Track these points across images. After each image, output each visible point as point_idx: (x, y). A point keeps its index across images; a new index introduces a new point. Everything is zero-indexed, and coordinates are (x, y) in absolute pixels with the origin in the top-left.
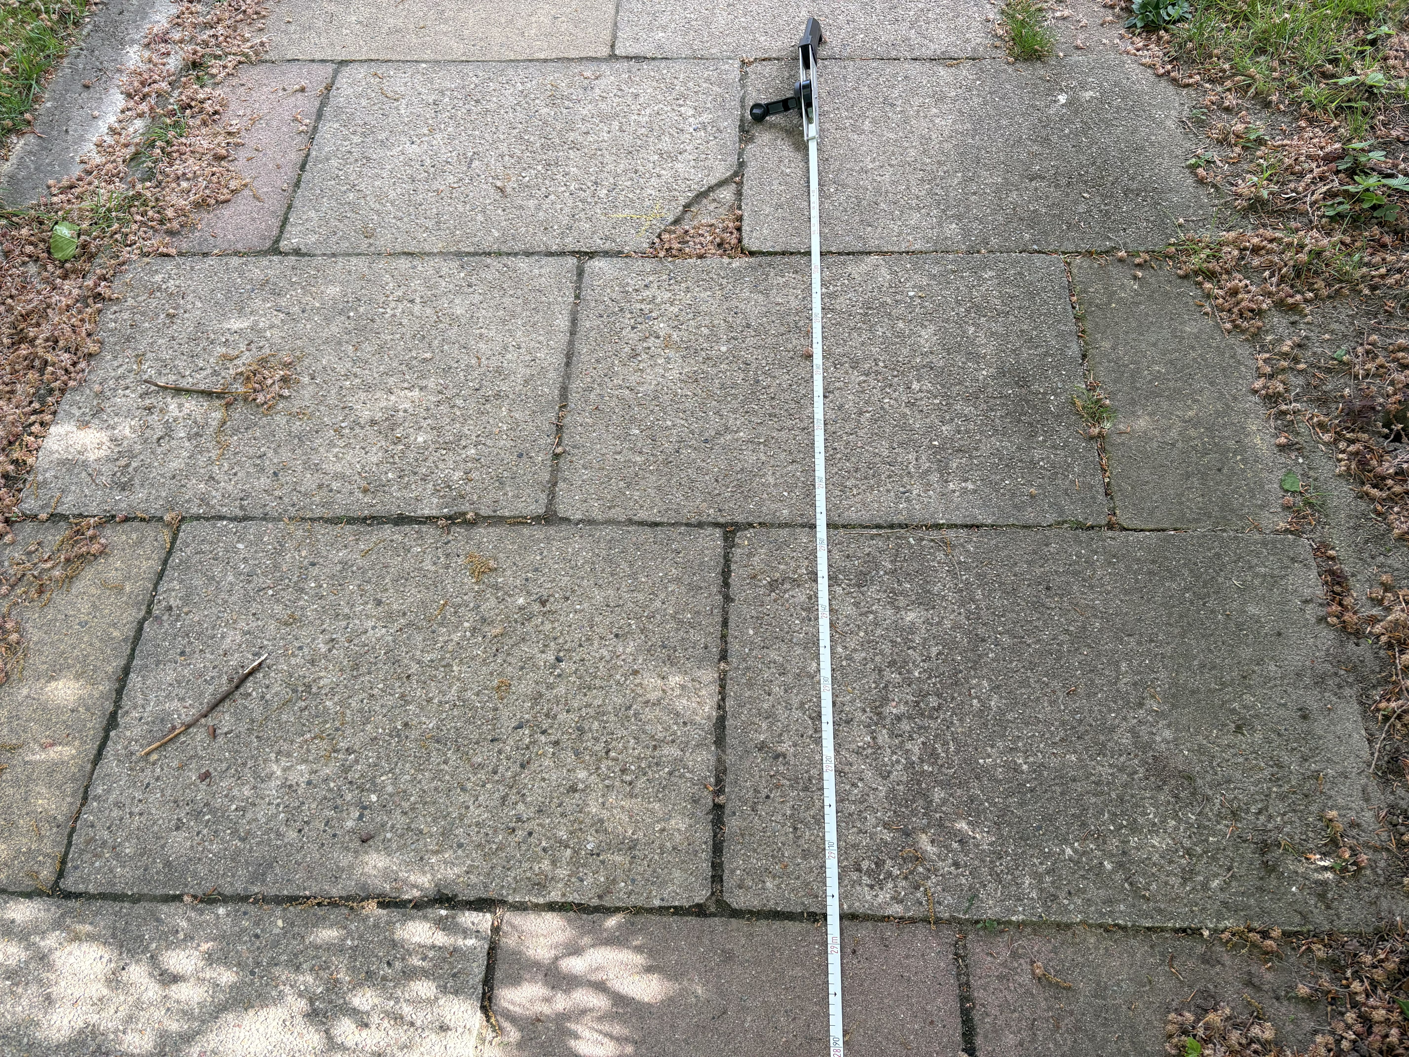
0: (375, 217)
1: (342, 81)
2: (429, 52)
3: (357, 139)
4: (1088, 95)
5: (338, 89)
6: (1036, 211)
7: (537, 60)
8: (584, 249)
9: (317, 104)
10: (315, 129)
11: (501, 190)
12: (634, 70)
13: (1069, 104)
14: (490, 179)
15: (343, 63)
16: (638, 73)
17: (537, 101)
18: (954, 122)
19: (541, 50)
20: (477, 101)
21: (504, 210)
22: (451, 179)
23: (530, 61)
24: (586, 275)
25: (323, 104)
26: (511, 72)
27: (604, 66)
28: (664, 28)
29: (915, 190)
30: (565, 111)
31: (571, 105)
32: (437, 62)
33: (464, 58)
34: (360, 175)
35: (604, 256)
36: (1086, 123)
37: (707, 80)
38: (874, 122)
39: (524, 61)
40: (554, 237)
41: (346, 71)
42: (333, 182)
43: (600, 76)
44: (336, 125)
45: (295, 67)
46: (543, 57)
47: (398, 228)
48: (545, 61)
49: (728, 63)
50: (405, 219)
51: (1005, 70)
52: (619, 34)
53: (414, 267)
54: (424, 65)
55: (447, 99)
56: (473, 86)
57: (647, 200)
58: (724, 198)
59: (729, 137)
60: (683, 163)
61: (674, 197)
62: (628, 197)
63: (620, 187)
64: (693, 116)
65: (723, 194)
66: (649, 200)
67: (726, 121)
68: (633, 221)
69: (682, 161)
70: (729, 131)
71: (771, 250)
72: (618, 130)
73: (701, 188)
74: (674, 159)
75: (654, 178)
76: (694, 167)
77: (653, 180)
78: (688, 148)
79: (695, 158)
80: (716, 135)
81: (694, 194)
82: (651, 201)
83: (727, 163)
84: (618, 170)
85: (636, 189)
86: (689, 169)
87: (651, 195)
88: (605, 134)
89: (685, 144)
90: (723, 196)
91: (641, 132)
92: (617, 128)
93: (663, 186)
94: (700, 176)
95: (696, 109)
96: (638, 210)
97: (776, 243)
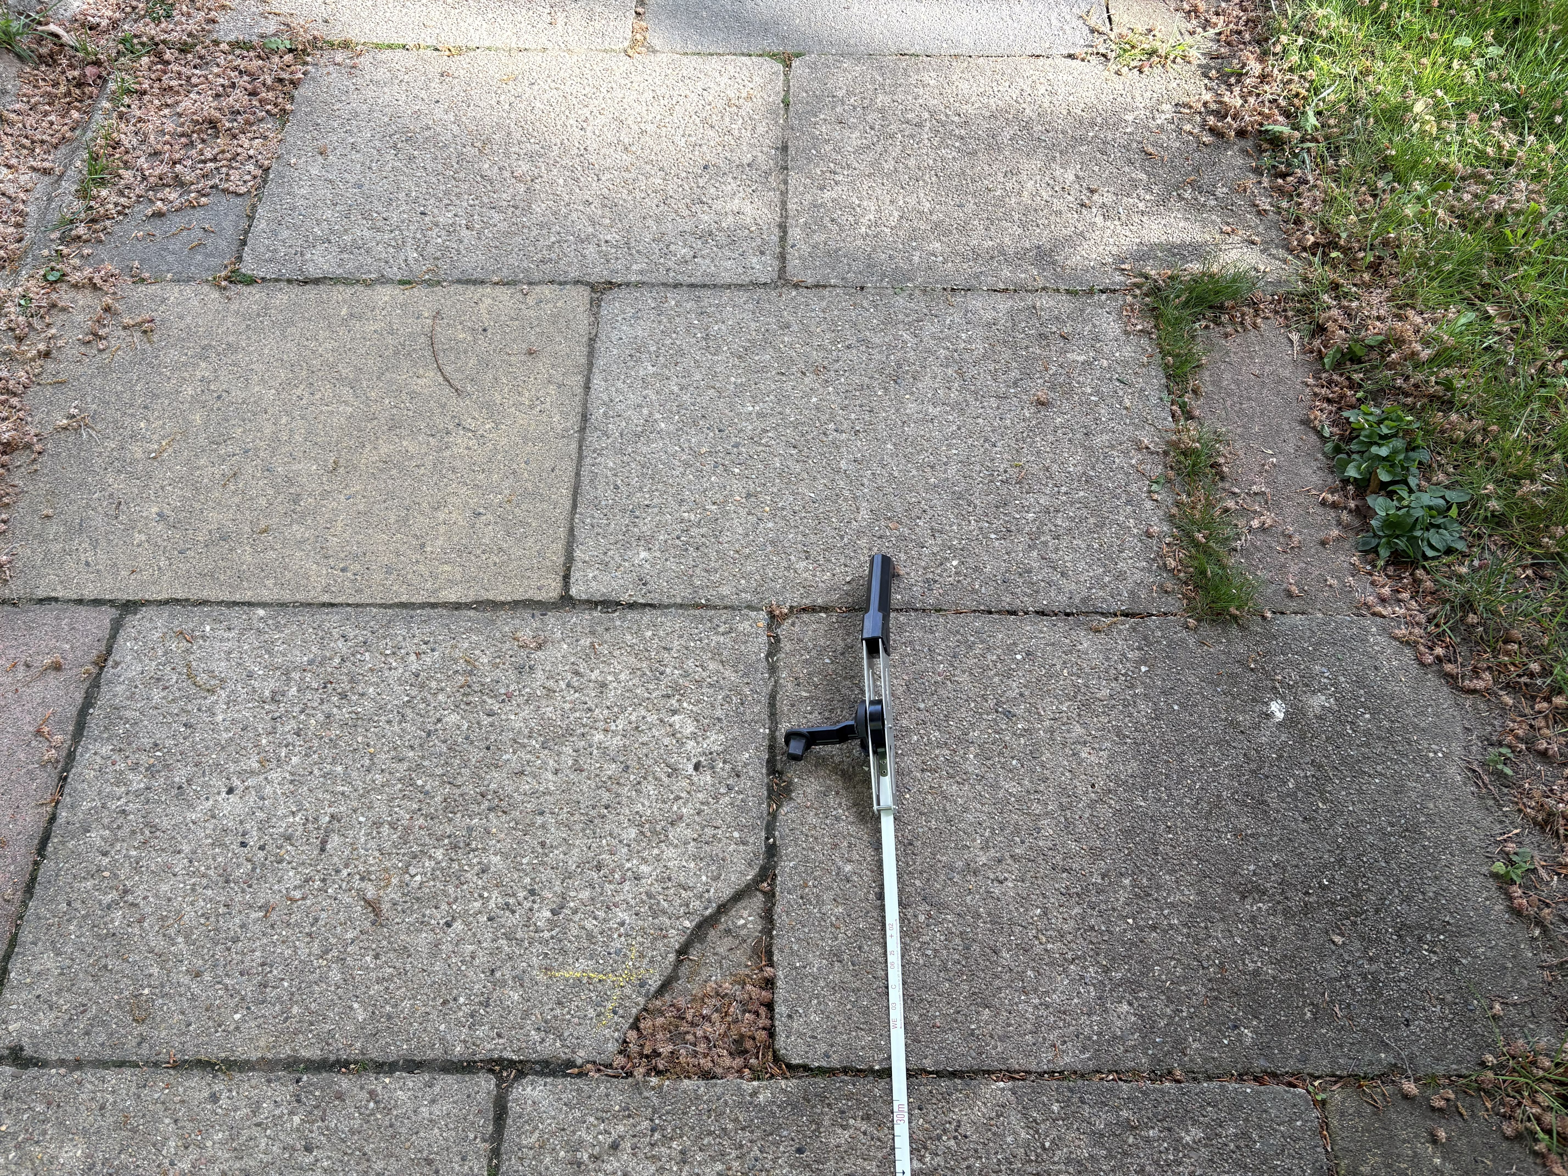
0: (155, 970)
1: (126, 645)
2: (270, 583)
3: (137, 781)
4: (1318, 702)
5: (117, 664)
6: (1256, 973)
7: (445, 605)
8: (509, 1055)
9: (79, 697)
10: (71, 756)
11: (373, 906)
12: (600, 629)
13: (1290, 721)
14: (356, 883)
15: (130, 607)
16: (607, 637)
17: (441, 697)
18: (1112, 759)
19: (452, 583)
20: (343, 696)
21: (377, 957)
22: (292, 878)
23: (433, 606)
24: (509, 1121)
25: (88, 702)
26: (400, 630)
27: (551, 619)
28: (647, 541)
29: (1057, 921)
30: (486, 721)
31: (496, 708)
32: (283, 605)
33: (326, 598)
34: (137, 868)
35: (541, 1074)
36: (1320, 767)
37: (716, 654)
38: (984, 756)
39: (423, 606)
40: (459, 1024)
41: (134, 622)
42: (89, 884)
43: (545, 642)
44: (106, 750)
45: (48, 615)
46: (453, 598)
47: (194, 998)
48: (457, 606)
49: (748, 617)
50: (207, 977)
51: (1183, 640)
52: (577, 553)
53: (214, 1098)
54: (261, 612)
55: (294, 691)
56: (337, 660)
57: (615, 936)
58: (744, 926)
59: (751, 788)
60: (676, 846)
61: (662, 930)
62: (584, 928)
63: (572, 904)
64: (694, 736)
65: (742, 917)
66: (620, 936)
67: (747, 750)
68: (591, 987)
69: (676, 842)
70: (751, 774)
71: (824, 1064)
72: (571, 768)
73: (706, 909)
74: (662, 837)
75: (628, 883)
76: (695, 858)
77: (627, 888)
78: (684, 810)
79: (696, 836)
80: (730, 782)
81: (694, 923)
82: (623, 939)
83: (749, 848)
84: (570, 863)
85: (598, 909)
86: (686, 861)
87: (622, 924)
88: (550, 776)
89: (680, 802)
90: (742, 922)
91: (610, 773)
92: (570, 763)
93: (643, 902)
94: (704, 878)
95: (698, 721)
96: (601, 961)
97: (832, 1046)
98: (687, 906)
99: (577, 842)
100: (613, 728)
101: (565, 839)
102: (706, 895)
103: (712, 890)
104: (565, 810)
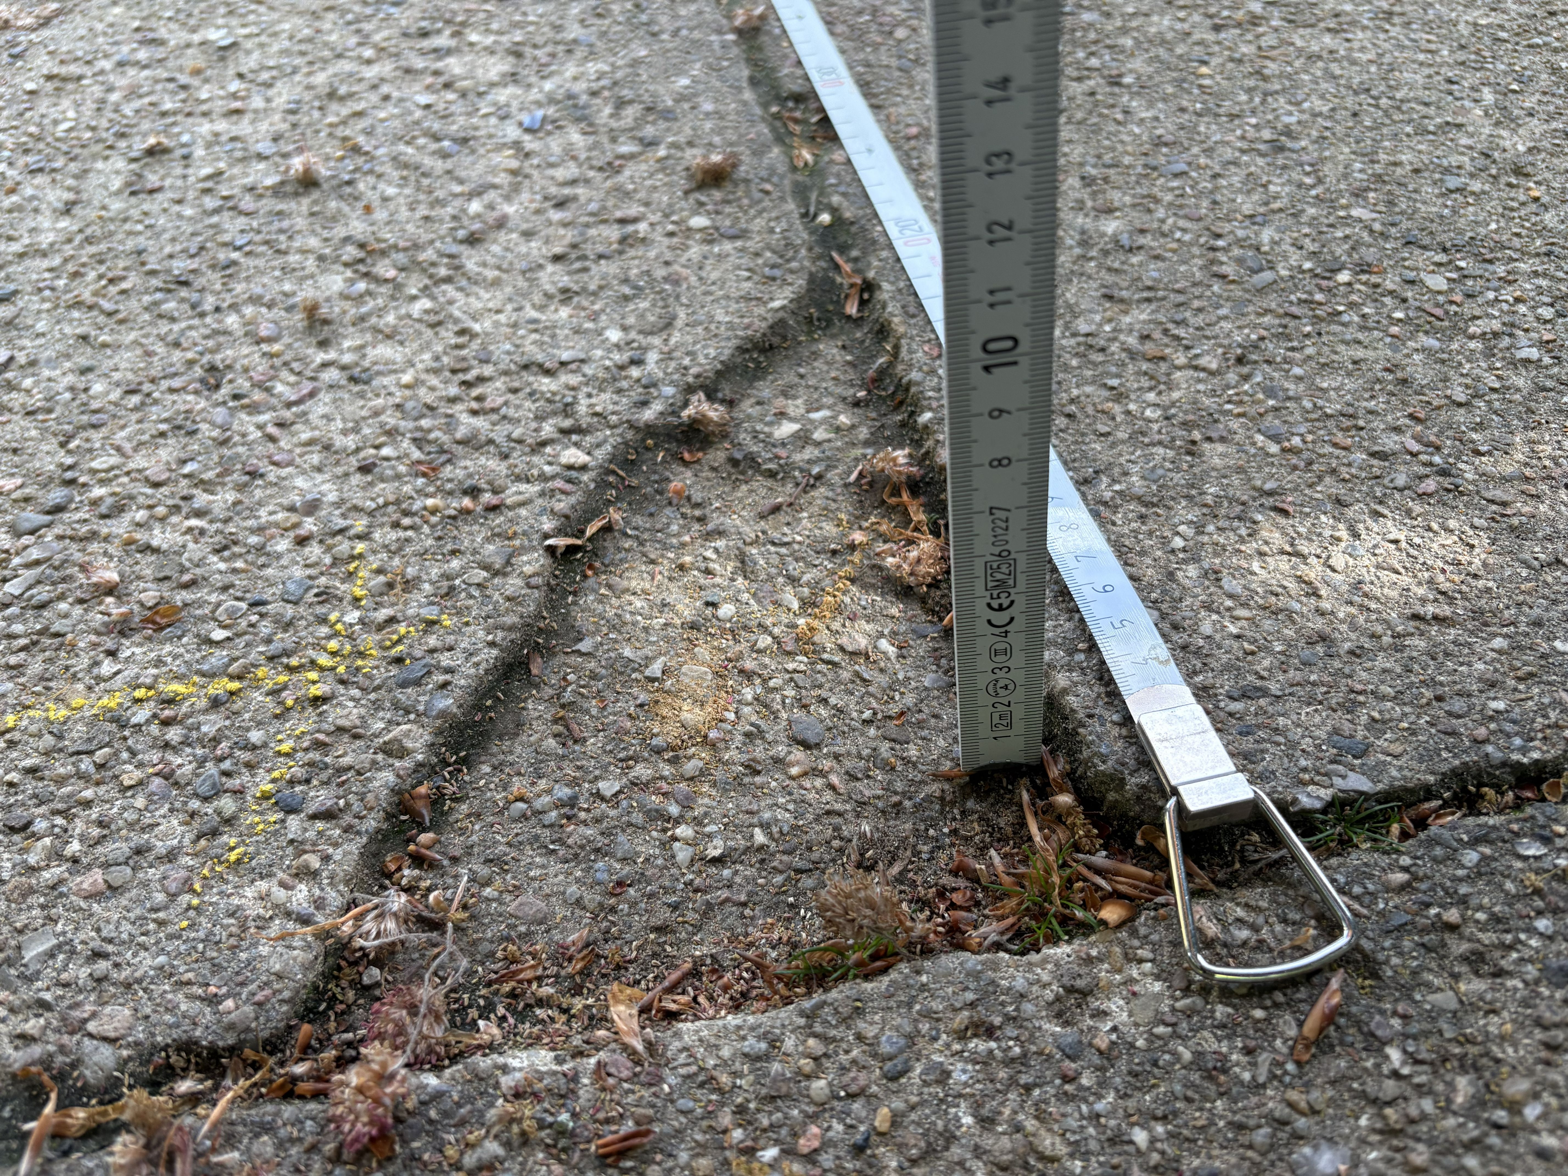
57: (282, 545)
58: (803, 439)
59: (720, 131)
60: (496, 283)
61: (473, 492)
62: (148, 549)
63: (98, 492)
64: (513, 77)
65: (782, 415)
66: (302, 541)
67: (681, 73)
68: (174, 734)
69: (491, 274)
70: (708, 107)
71: (1357, 782)
72: (118, 192)
73: (644, 404)
74: (443, 272)
75: (325, 397)
76: (566, 295)
77: (321, 410)
78: (510, 209)
79: (558, 250)
80: (649, 131)
81: (601, 454)
82: (314, 551)
83: (752, 244)
84: (98, 388)
85: (207, 486)
86: (541, 308)
87: (312, 507)
88: (45, 221)
89: (492, 195)
90: (787, 429)
91: (248, 181)
92: (117, 183)
93: (392, 433)
94: (614, 335)
95: (518, 55)
96: (218, 635)
97: (1350, 707)
98: (567, 410)
99: (133, 336)
100: (257, 102)
101: (84, 338)
102: (635, 372)
103: (652, 357)
104: (92, 275)
